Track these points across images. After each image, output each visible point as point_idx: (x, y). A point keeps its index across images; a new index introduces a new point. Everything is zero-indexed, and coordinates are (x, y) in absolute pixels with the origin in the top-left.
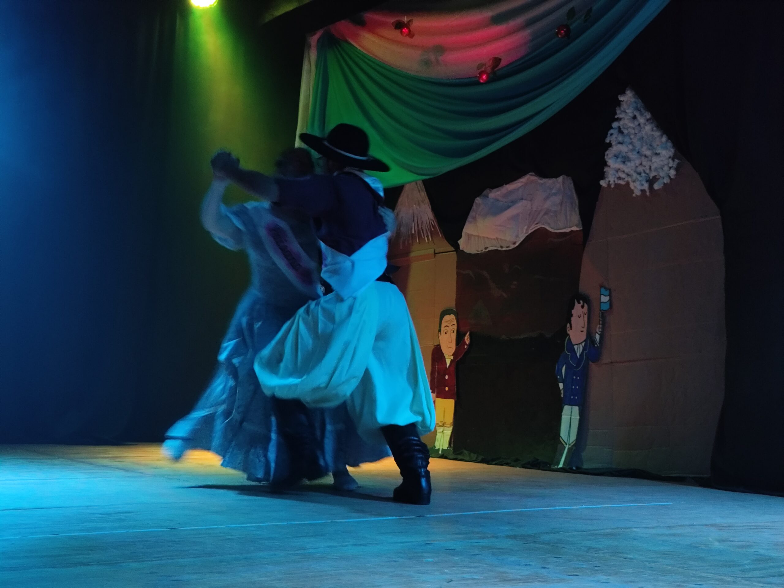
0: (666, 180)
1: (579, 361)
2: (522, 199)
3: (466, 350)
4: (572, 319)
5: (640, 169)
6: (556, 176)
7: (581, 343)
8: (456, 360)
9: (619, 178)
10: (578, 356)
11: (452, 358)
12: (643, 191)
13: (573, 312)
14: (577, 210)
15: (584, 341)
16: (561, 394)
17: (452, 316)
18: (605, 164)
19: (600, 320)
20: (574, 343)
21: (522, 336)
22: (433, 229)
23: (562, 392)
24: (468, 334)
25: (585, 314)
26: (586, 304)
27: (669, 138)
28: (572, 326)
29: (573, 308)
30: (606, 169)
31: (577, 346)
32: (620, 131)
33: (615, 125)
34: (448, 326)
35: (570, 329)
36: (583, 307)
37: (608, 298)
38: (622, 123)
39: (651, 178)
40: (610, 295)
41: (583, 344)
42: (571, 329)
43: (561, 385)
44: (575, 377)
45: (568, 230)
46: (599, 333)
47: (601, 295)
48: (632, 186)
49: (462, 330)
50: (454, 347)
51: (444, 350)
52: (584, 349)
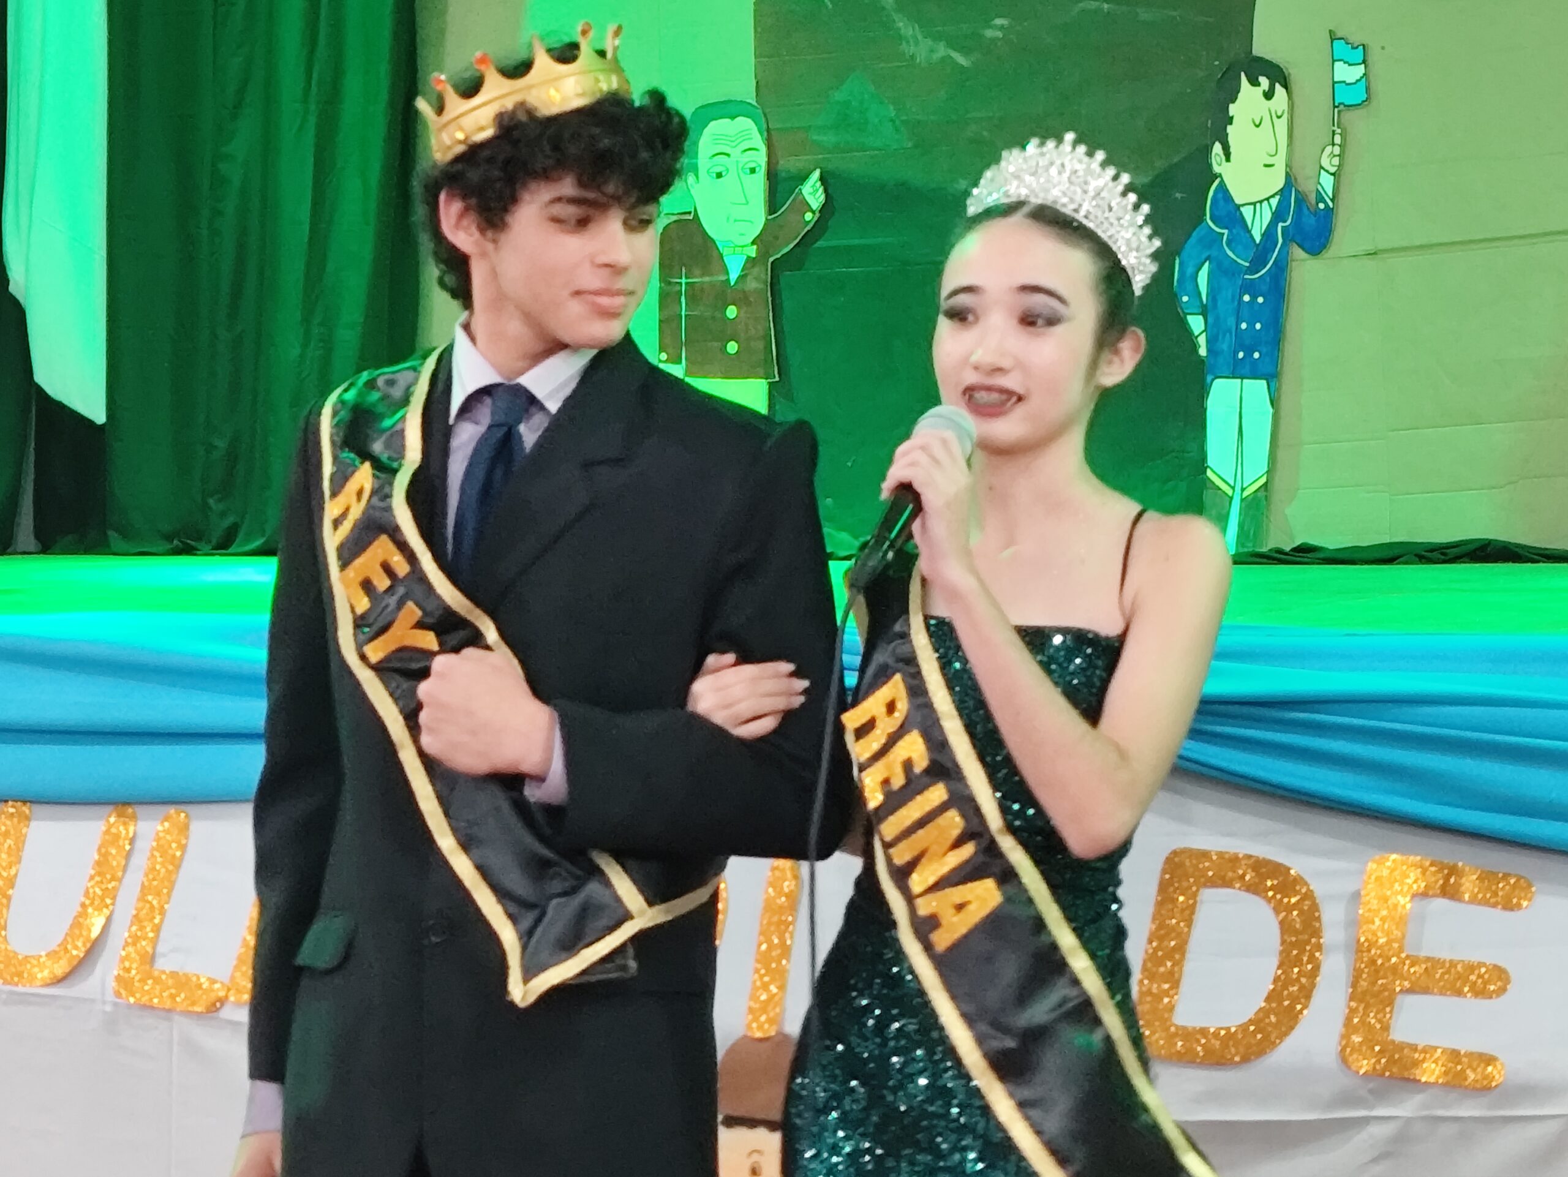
3: (808, 228)
4: (1229, 129)
7: (1267, 199)
8: (771, 259)
10: (1258, 239)
11: (752, 252)
13: (1233, 109)
15: (1276, 194)
16: (1195, 347)
17: (745, 124)
19: (1334, 132)
20: (1238, 201)
23: (1202, 341)
24: (816, 174)
25: (1279, 117)
26: (1286, 86)
28: (1232, 150)
29: (1233, 101)
31: (1252, 207)
34: (728, 155)
35: (1224, 158)
36: (1269, 95)
37: (1361, 69)
40: (1364, 62)
41: (1274, 202)
42: (1228, 159)
43: (1196, 323)
44: (1246, 298)
46: (1333, 170)
47: (1334, 61)
49: (788, 164)
50: (756, 217)
51: (714, 223)
52: (1277, 216)
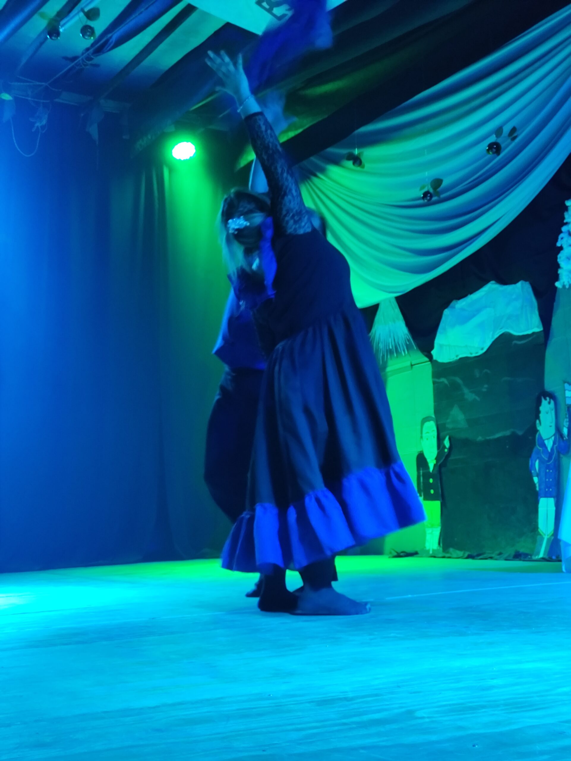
1: (550, 455)
2: (486, 307)
3: (447, 454)
4: (541, 415)
6: (515, 282)
7: (551, 437)
8: (439, 464)
14: (537, 312)
15: (553, 435)
16: (536, 487)
17: (432, 423)
18: (558, 266)
20: (544, 438)
21: (497, 436)
22: (408, 343)
24: (447, 438)
26: (553, 400)
28: (541, 422)
29: (540, 405)
30: (560, 271)
31: (547, 440)
32: (570, 234)
33: (564, 229)
34: (429, 433)
35: (539, 425)
38: (569, 227)
42: (541, 425)
44: (548, 471)
46: (567, 426)
50: (435, 451)
51: (427, 455)
52: (554, 443)
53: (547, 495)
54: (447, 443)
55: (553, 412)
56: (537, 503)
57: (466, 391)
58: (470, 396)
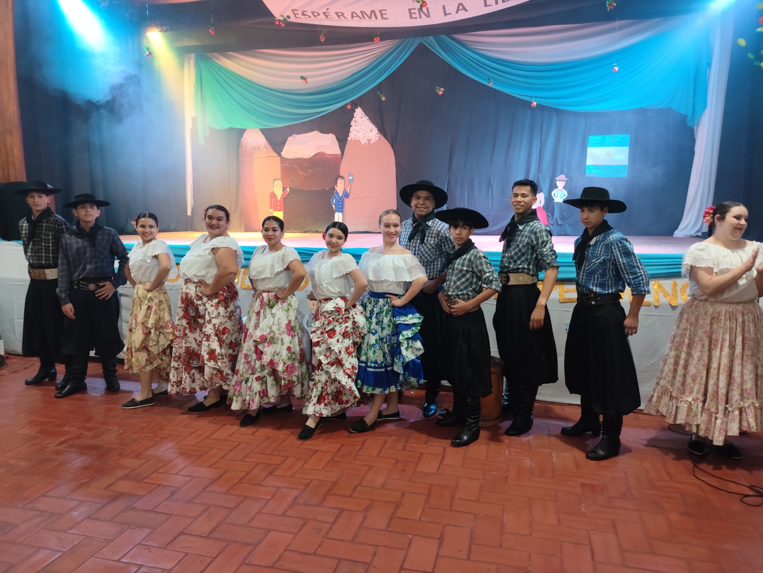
0: (375, 141)
1: (341, 198)
2: (312, 140)
3: (288, 194)
4: (337, 184)
5: (364, 136)
6: (328, 133)
8: (283, 197)
9: (356, 138)
10: (341, 196)
11: (280, 196)
12: (365, 143)
14: (338, 146)
15: (343, 191)
17: (279, 181)
18: (349, 132)
19: (349, 185)
21: (315, 189)
22: (266, 147)
23: (334, 208)
24: (288, 188)
26: (344, 179)
27: (376, 127)
29: (338, 181)
30: (350, 134)
31: (340, 193)
32: (356, 122)
33: (354, 119)
34: (278, 185)
35: (337, 187)
36: (342, 180)
38: (356, 119)
39: (369, 139)
43: (334, 206)
44: (339, 203)
45: (334, 153)
46: (349, 189)
48: (361, 141)
49: (285, 186)
50: (281, 192)
51: (276, 193)
52: (343, 194)
53: (339, 212)
54: (288, 190)
55: (343, 184)
56: (334, 214)
57: (299, 170)
58: (301, 173)
